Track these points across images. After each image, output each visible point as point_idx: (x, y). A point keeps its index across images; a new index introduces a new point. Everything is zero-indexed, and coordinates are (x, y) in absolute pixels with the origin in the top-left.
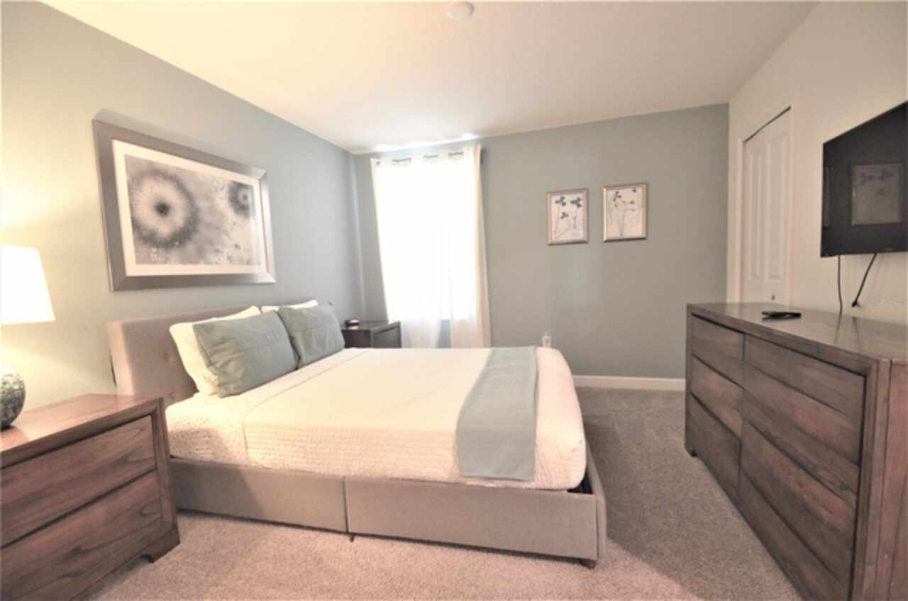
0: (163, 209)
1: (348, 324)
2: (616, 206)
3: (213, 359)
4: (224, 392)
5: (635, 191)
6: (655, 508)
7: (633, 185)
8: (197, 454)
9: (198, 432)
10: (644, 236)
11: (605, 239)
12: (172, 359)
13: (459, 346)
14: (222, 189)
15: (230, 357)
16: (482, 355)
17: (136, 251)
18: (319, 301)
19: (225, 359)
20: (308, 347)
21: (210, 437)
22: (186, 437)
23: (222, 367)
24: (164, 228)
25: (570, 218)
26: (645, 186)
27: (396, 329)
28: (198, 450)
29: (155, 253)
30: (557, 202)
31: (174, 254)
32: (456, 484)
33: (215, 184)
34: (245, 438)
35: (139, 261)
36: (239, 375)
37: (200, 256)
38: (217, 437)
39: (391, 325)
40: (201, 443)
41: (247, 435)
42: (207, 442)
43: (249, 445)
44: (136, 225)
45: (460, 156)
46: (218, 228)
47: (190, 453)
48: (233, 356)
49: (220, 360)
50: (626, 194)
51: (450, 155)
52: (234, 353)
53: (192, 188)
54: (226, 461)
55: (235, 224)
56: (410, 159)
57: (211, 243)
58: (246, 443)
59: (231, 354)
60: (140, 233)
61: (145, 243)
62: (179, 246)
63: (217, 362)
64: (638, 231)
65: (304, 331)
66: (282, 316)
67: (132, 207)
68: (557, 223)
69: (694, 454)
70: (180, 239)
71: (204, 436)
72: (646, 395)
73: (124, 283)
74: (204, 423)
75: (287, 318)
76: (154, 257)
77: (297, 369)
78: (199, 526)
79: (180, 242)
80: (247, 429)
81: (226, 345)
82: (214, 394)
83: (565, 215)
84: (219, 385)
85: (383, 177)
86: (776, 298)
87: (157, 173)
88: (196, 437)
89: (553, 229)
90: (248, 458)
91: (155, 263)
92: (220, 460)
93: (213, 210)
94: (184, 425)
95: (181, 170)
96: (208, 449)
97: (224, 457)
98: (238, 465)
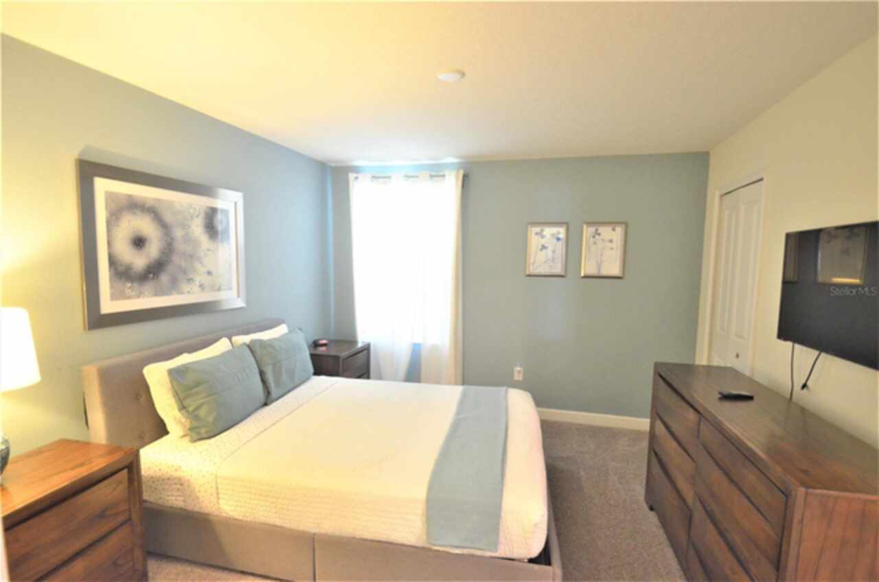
0: (139, 242)
1: (316, 344)
2: (595, 243)
3: (185, 403)
4: (195, 436)
5: (614, 230)
6: (610, 568)
7: (613, 224)
8: (168, 500)
9: (169, 479)
10: (620, 275)
11: (582, 275)
12: (143, 399)
13: (428, 381)
14: (197, 216)
15: (202, 401)
16: (453, 393)
17: (112, 287)
18: (289, 327)
19: (198, 403)
20: (277, 381)
21: (181, 485)
22: (157, 483)
23: (193, 411)
24: (139, 261)
25: (549, 251)
26: (624, 226)
27: (366, 352)
28: (168, 496)
29: (130, 288)
30: (537, 234)
31: (148, 287)
32: (423, 549)
33: (192, 211)
34: (217, 488)
35: (114, 297)
36: (211, 419)
37: (174, 286)
38: (189, 486)
39: (361, 348)
40: (172, 490)
41: (220, 486)
42: (178, 490)
43: (221, 496)
44: (112, 261)
45: (442, 178)
46: (191, 257)
47: (160, 498)
48: (206, 399)
49: (192, 404)
50: (606, 231)
51: (432, 176)
52: (207, 396)
53: (168, 218)
54: (196, 509)
55: (208, 250)
56: (389, 177)
57: (185, 272)
58: (218, 494)
59: (203, 398)
60: (116, 269)
61: (121, 278)
62: (153, 278)
63: (190, 406)
64: (615, 270)
65: (274, 365)
66: (253, 349)
67: (109, 243)
68: (536, 253)
69: (651, 509)
70: (154, 271)
71: (175, 484)
72: (612, 434)
73: (98, 320)
74: (176, 470)
75: (258, 351)
76: (128, 292)
77: (266, 404)
78: (167, 571)
79: (154, 274)
80: (219, 480)
81: (200, 388)
82: (184, 436)
83: (544, 247)
84: (191, 429)
85: (360, 191)
86: (740, 356)
87: (134, 206)
88: (166, 484)
89: (532, 261)
90: (220, 508)
91: (129, 298)
92: (190, 508)
93: (187, 239)
94: (156, 472)
95: (159, 200)
96: (179, 496)
97: (195, 506)
98: (208, 515)
